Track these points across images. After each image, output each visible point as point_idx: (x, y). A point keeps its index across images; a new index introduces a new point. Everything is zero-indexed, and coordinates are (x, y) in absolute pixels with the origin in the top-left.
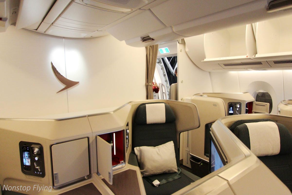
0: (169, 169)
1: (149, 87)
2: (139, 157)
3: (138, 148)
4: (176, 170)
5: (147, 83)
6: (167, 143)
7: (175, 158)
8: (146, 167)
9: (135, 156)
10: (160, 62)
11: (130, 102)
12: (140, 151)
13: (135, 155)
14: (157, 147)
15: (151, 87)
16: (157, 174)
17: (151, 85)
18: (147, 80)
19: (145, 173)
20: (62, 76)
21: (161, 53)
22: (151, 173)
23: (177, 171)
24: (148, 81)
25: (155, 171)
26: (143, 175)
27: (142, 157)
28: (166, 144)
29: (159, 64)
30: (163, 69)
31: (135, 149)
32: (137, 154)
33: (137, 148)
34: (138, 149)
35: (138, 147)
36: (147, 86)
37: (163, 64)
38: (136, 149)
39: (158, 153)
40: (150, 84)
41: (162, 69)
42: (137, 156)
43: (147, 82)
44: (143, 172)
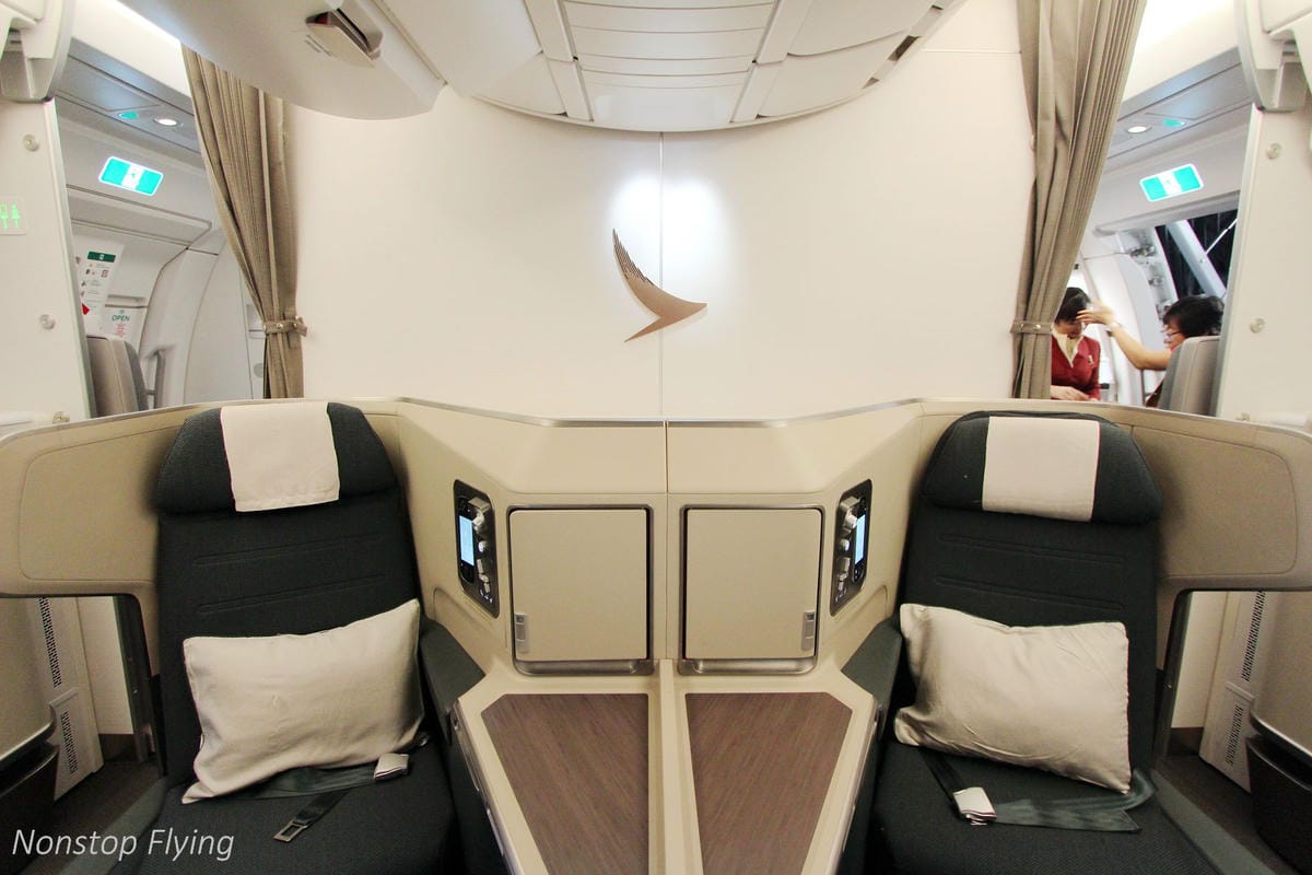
0: (1074, 760)
1: (1030, 340)
2: (915, 653)
3: (918, 608)
4: (1119, 778)
5: (1025, 319)
6: (1083, 627)
7: (1125, 716)
8: (939, 707)
9: (898, 642)
10: (1148, 250)
11: (914, 401)
12: (927, 627)
13: (898, 635)
14: (1020, 633)
15: (1041, 340)
16: (999, 758)
17: (1045, 330)
18: (1022, 306)
19: (932, 731)
20: (645, 279)
21: (1149, 198)
22: (967, 746)
23: (1125, 788)
24: (1030, 308)
25: (986, 741)
26: (922, 737)
27: (930, 655)
28: (1076, 626)
29: (1140, 258)
30: (1159, 281)
31: (905, 608)
32: (907, 636)
33: (912, 609)
34: (918, 614)
35: (922, 607)
36: (1022, 334)
37: (1160, 258)
38: (911, 614)
39: (1018, 664)
40: (1039, 326)
41: (1151, 282)
42: (905, 644)
43: (1021, 318)
44: (924, 726)
